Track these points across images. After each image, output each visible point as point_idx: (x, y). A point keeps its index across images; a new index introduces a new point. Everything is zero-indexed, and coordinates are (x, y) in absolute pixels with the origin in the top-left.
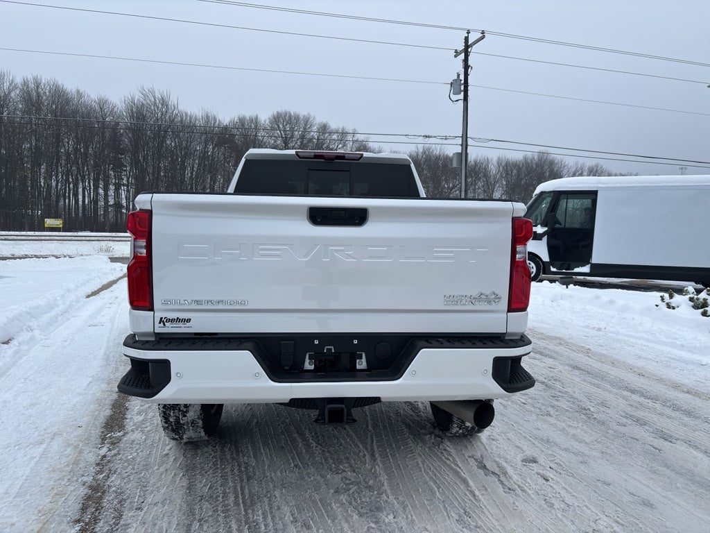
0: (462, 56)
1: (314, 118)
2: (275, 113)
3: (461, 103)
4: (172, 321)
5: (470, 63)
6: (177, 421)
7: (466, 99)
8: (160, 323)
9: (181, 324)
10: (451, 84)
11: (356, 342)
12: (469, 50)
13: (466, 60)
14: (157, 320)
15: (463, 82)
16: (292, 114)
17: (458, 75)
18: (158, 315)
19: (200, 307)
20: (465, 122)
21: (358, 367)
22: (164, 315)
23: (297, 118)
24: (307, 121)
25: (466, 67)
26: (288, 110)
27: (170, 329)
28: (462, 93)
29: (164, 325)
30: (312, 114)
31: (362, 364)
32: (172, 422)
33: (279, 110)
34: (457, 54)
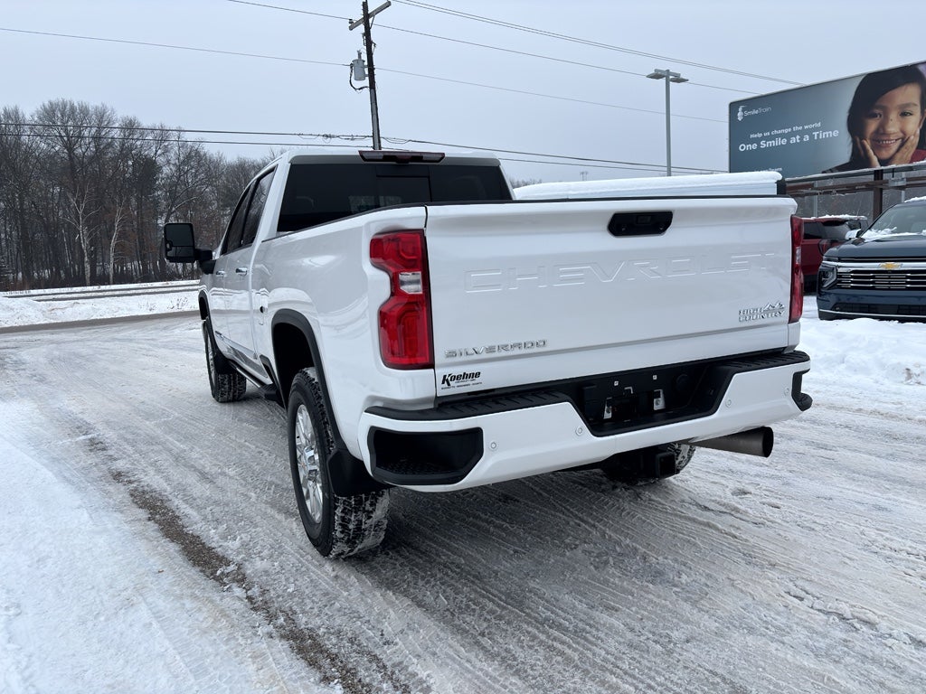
0: (361, 28)
1: (112, 110)
2: (47, 103)
3: (367, 92)
4: (457, 378)
5: (373, 38)
6: (358, 527)
7: (372, 86)
8: (443, 383)
9: (469, 381)
10: (352, 66)
11: (655, 377)
12: (370, 20)
13: (367, 34)
14: (440, 379)
15: (366, 63)
16: (76, 104)
17: (360, 54)
18: (440, 372)
19: (495, 354)
20: (375, 116)
21: (656, 408)
22: (447, 371)
23: (85, 111)
24: (101, 115)
25: (369, 43)
26: (67, 99)
27: (457, 389)
28: (367, 78)
29: (449, 384)
30: (109, 106)
31: (659, 404)
32: (350, 530)
33: (54, 99)
34: (353, 25)
